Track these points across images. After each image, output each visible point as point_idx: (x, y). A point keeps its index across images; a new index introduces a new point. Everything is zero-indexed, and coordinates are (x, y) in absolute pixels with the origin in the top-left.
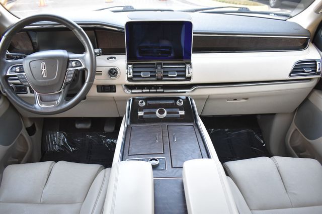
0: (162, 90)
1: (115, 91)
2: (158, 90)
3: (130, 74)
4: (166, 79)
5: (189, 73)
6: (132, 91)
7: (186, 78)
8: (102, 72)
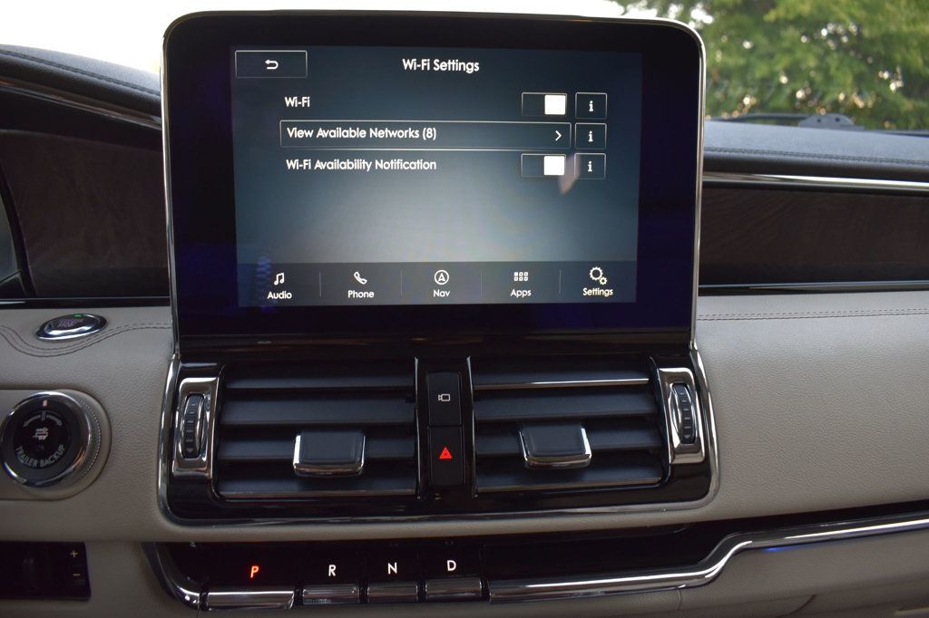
1: (83, 592)
2: (434, 590)
3: (190, 450)
4: (502, 487)
5: (687, 437)
6: (210, 594)
7: (664, 477)
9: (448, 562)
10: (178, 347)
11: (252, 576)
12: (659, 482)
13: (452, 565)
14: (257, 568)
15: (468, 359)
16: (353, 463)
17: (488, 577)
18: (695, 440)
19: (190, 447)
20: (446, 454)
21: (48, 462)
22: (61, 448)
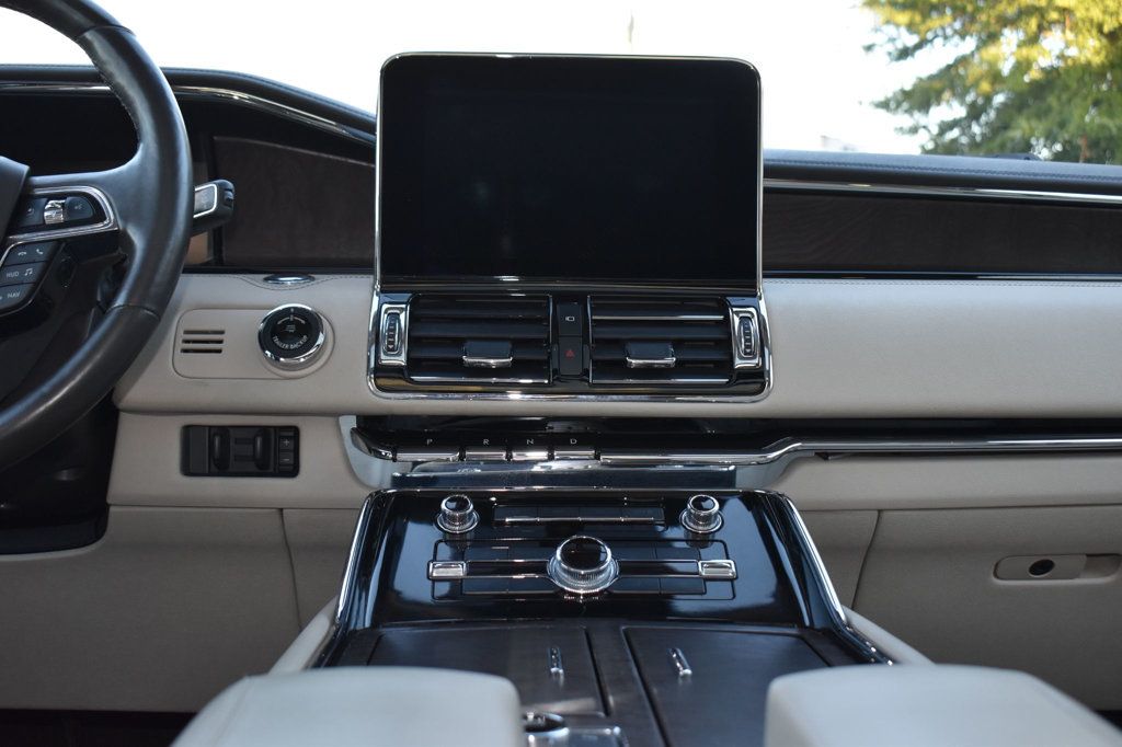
1: (292, 471)
3: (391, 347)
4: (611, 381)
5: (748, 351)
6: (398, 454)
7: (731, 380)
8: (222, 332)
11: (428, 443)
12: (727, 383)
13: (573, 442)
18: (753, 353)
19: (391, 344)
20: (571, 354)
21: (296, 346)
22: (305, 336)
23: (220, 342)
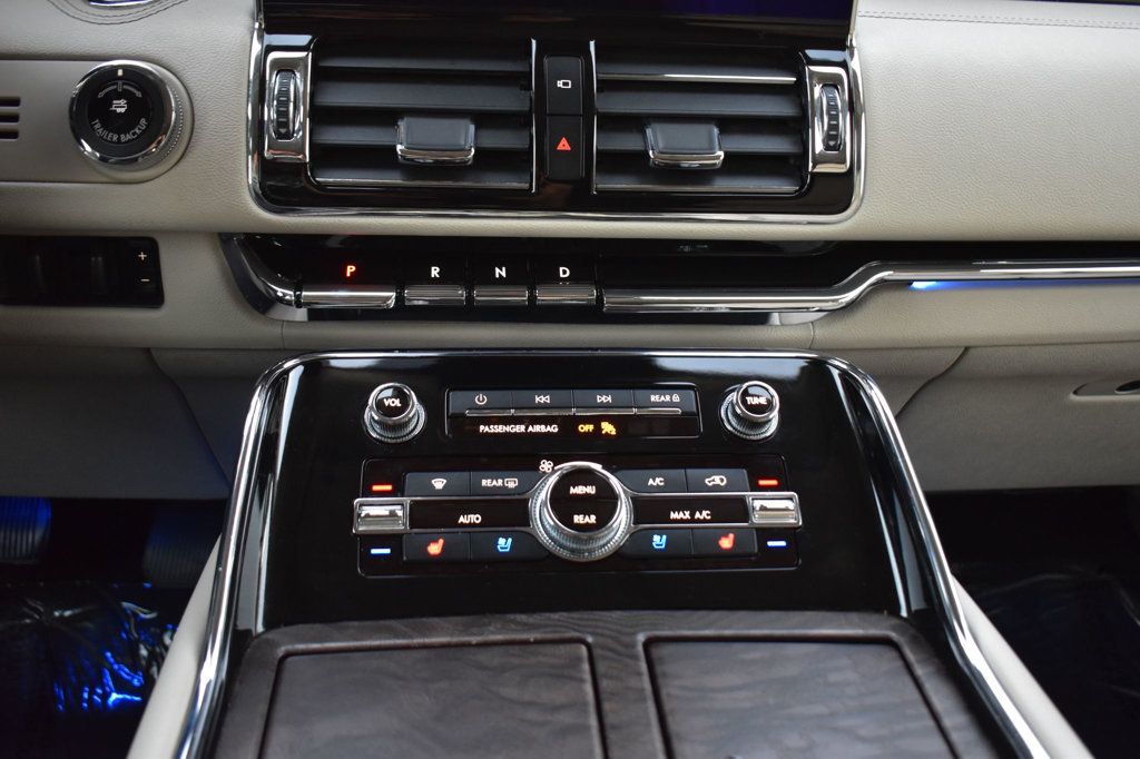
0: (583, 295)
1: (154, 298)
2: (545, 296)
3: (283, 131)
4: (624, 186)
5: (832, 143)
6: (304, 293)
7: (801, 187)
8: (15, 102)
9: (561, 269)
10: (262, 16)
11: (348, 275)
12: (796, 191)
13: (565, 272)
14: (354, 268)
15: (592, 44)
16: (463, 150)
17: (604, 284)
18: (839, 147)
19: (284, 127)
20: (564, 145)
21: (129, 137)
22: (143, 121)
23: (14, 118)
